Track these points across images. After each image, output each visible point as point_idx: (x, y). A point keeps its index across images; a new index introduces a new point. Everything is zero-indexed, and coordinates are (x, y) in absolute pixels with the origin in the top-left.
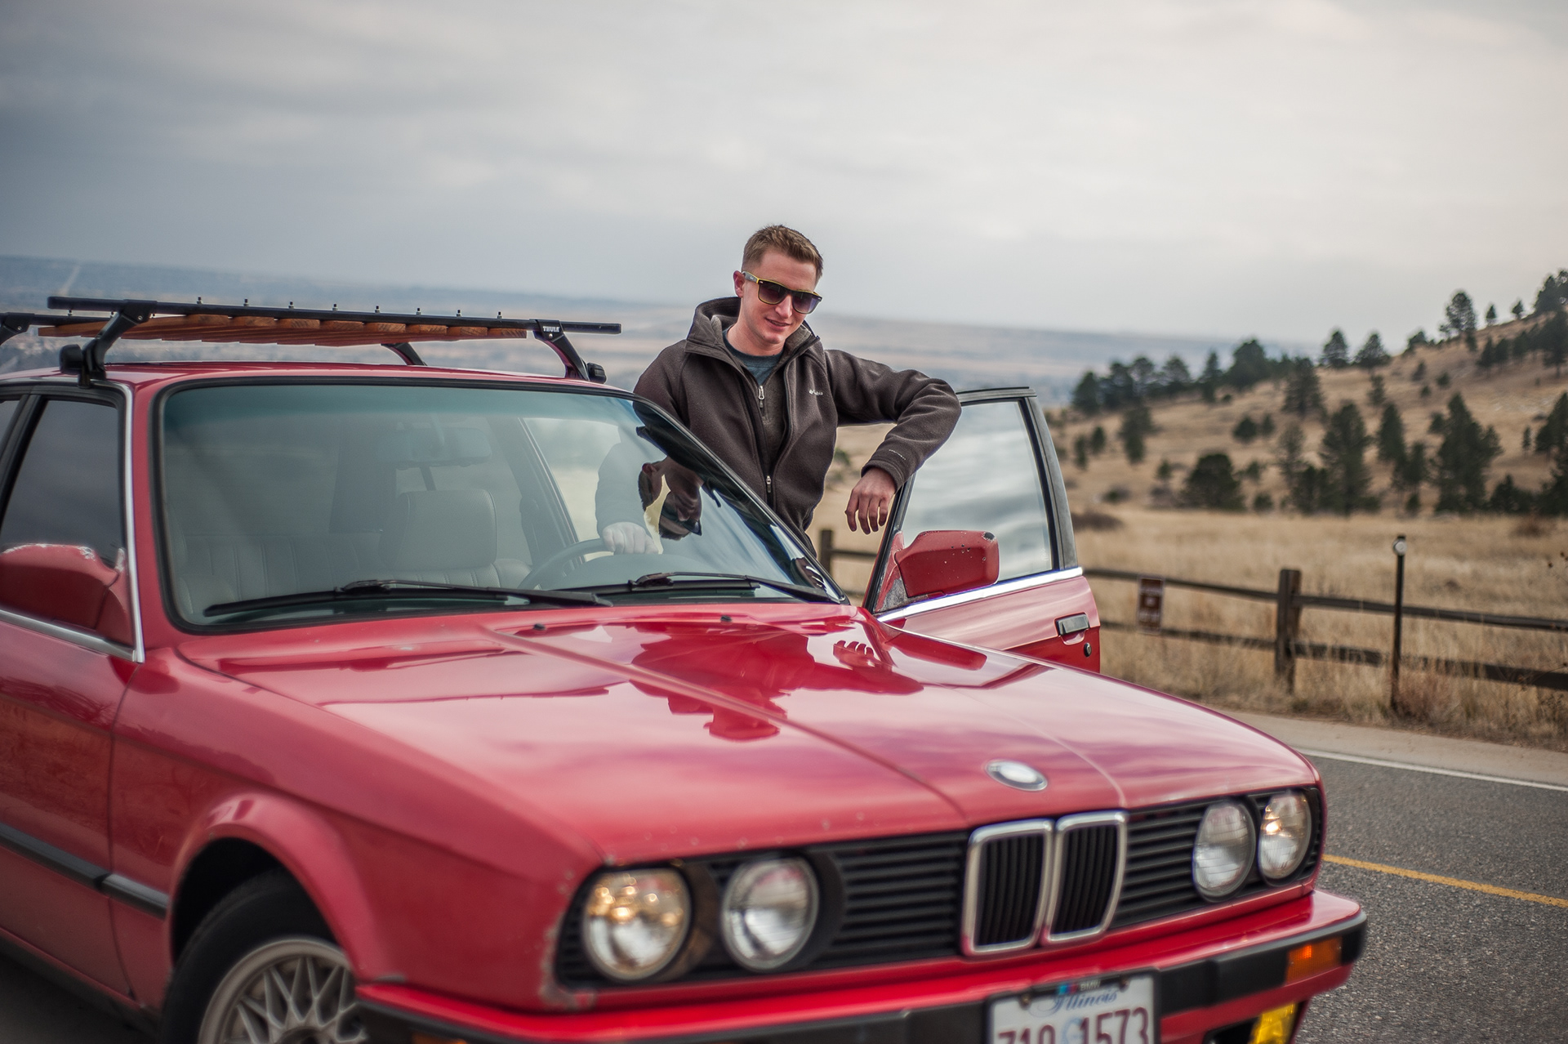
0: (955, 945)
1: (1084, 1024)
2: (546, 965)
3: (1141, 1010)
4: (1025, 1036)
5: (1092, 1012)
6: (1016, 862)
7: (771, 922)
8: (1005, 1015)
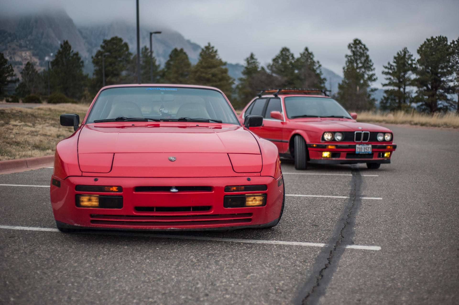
0: (354, 141)
1: (365, 148)
2: (321, 139)
3: (370, 148)
4: (359, 148)
5: (365, 147)
6: (359, 135)
7: (339, 137)
8: (357, 146)
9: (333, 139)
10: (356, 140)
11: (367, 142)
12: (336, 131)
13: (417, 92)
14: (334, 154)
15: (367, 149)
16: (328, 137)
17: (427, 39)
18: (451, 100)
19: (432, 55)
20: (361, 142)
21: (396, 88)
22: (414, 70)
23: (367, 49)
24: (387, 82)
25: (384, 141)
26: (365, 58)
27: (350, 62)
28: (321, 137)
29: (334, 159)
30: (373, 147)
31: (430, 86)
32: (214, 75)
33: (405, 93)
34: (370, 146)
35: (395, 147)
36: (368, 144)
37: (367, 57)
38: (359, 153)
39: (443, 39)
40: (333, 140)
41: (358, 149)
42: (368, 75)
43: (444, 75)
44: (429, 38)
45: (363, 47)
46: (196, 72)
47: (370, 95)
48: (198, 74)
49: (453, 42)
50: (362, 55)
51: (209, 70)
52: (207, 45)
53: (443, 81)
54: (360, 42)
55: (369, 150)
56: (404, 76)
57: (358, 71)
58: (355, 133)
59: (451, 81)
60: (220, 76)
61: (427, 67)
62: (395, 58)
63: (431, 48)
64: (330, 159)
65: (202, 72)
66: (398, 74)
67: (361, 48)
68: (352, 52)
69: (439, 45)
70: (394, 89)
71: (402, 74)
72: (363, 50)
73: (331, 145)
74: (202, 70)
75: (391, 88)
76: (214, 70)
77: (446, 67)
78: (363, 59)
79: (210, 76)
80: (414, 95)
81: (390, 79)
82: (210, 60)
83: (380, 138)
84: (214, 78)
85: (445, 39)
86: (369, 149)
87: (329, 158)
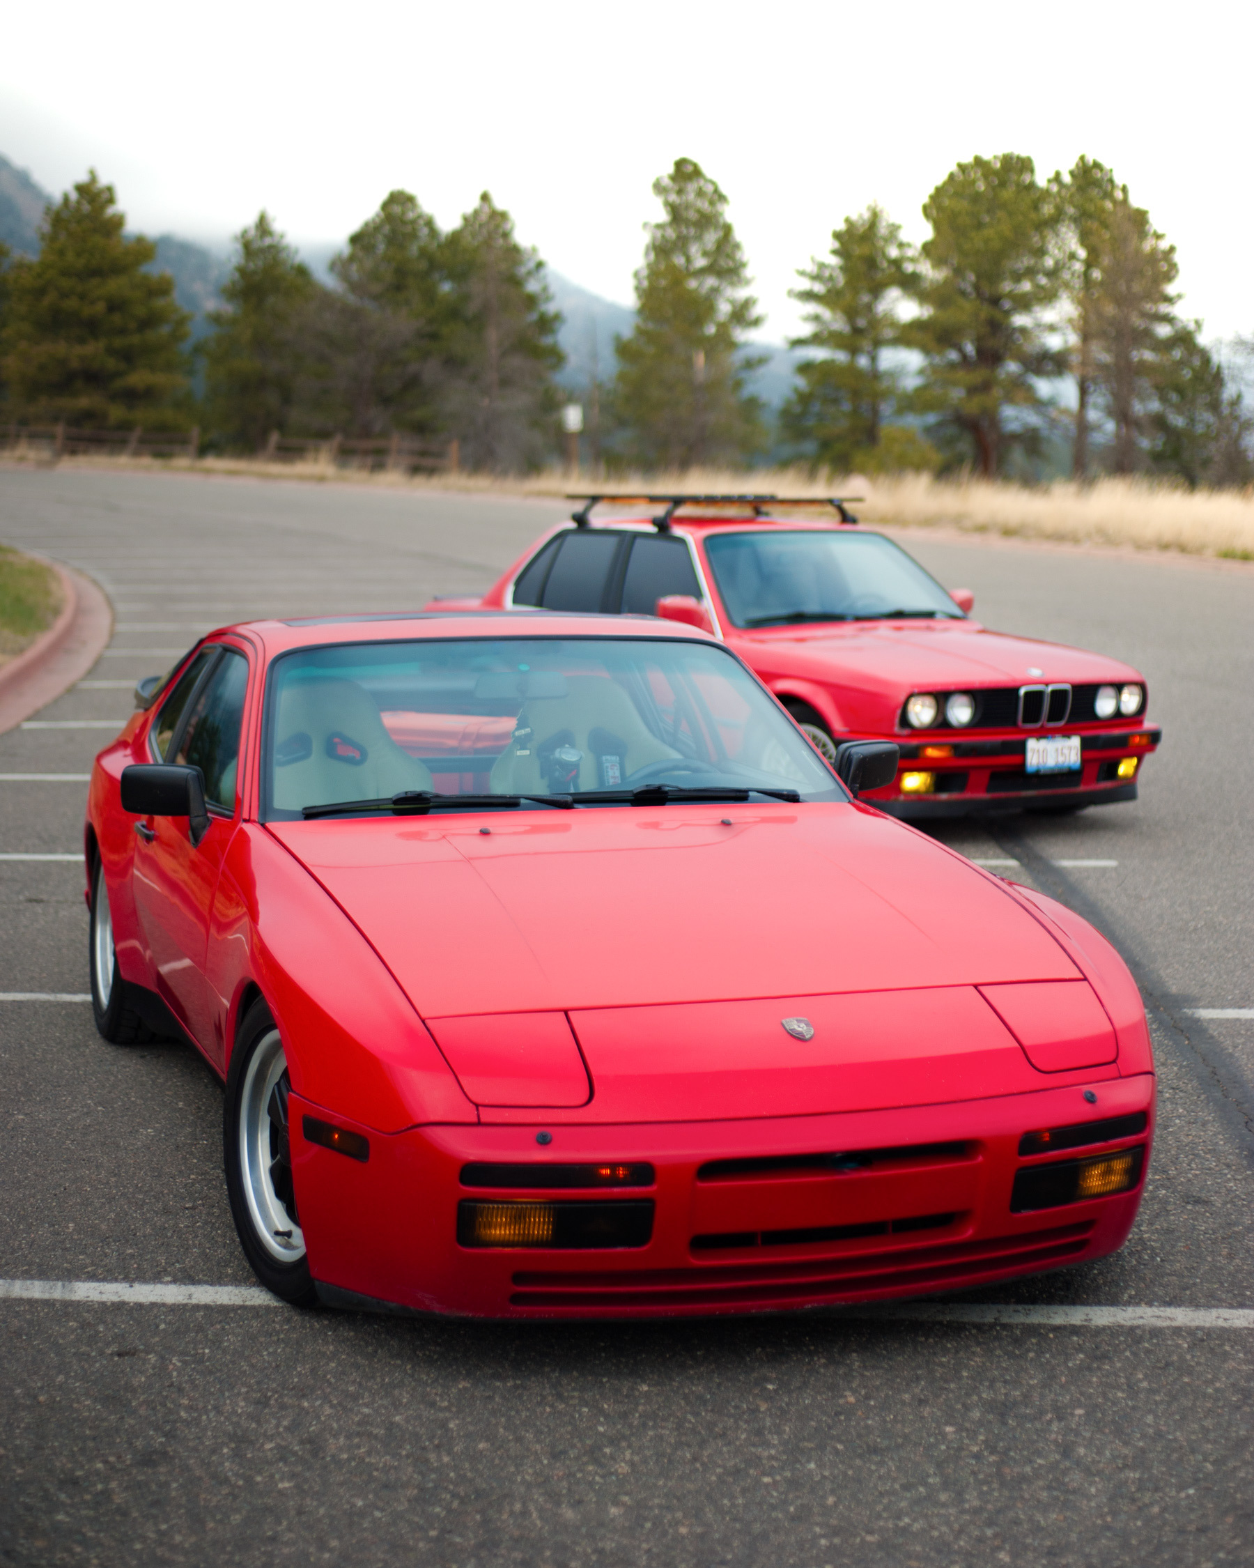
0: (1015, 723)
1: (1057, 750)
2: (897, 720)
3: (1076, 748)
4: (1038, 751)
5: (1059, 746)
6: (1034, 698)
7: (961, 713)
8: (1032, 744)
9: (940, 719)
10: (1025, 720)
11: (1062, 723)
12: (953, 688)
13: (921, 372)
14: (943, 778)
15: (1066, 751)
16: (922, 713)
17: (960, 166)
18: (1051, 402)
19: (979, 226)
20: (1042, 727)
21: (841, 357)
22: (910, 283)
23: (722, 198)
24: (806, 330)
25: (1118, 714)
26: (721, 234)
27: (661, 249)
28: (899, 712)
29: (944, 796)
30: (1086, 746)
31: (970, 348)
32: (115, 306)
33: (875, 375)
34: (1075, 741)
35: (1154, 738)
36: (1065, 733)
37: (727, 229)
38: (1039, 769)
39: (1017, 166)
40: (942, 725)
41: (1035, 756)
42: (732, 302)
43: (1025, 303)
44: (968, 159)
45: (710, 189)
46: (40, 292)
47: (738, 385)
48: (48, 300)
49: (1057, 178)
50: (707, 221)
51: (95, 281)
52: (83, 178)
53: (1023, 331)
54: (697, 173)
55: (1072, 758)
56: (869, 308)
57: (693, 284)
58: (1022, 691)
59: (1052, 328)
60: (140, 311)
61: (958, 272)
62: (837, 236)
63: (976, 198)
64: (932, 797)
65: (64, 295)
66: (848, 297)
67: (700, 193)
68: (669, 209)
69: (1003, 184)
70: (833, 361)
71: (865, 298)
72: (712, 203)
73: (934, 746)
74: (66, 283)
75: (819, 354)
76: (115, 286)
77: (1031, 272)
78: (711, 238)
79: (100, 307)
80: (911, 383)
81: (817, 318)
82: (98, 239)
83: (1105, 706)
84: (117, 319)
85: (1025, 165)
86: (1073, 752)
87: (927, 792)
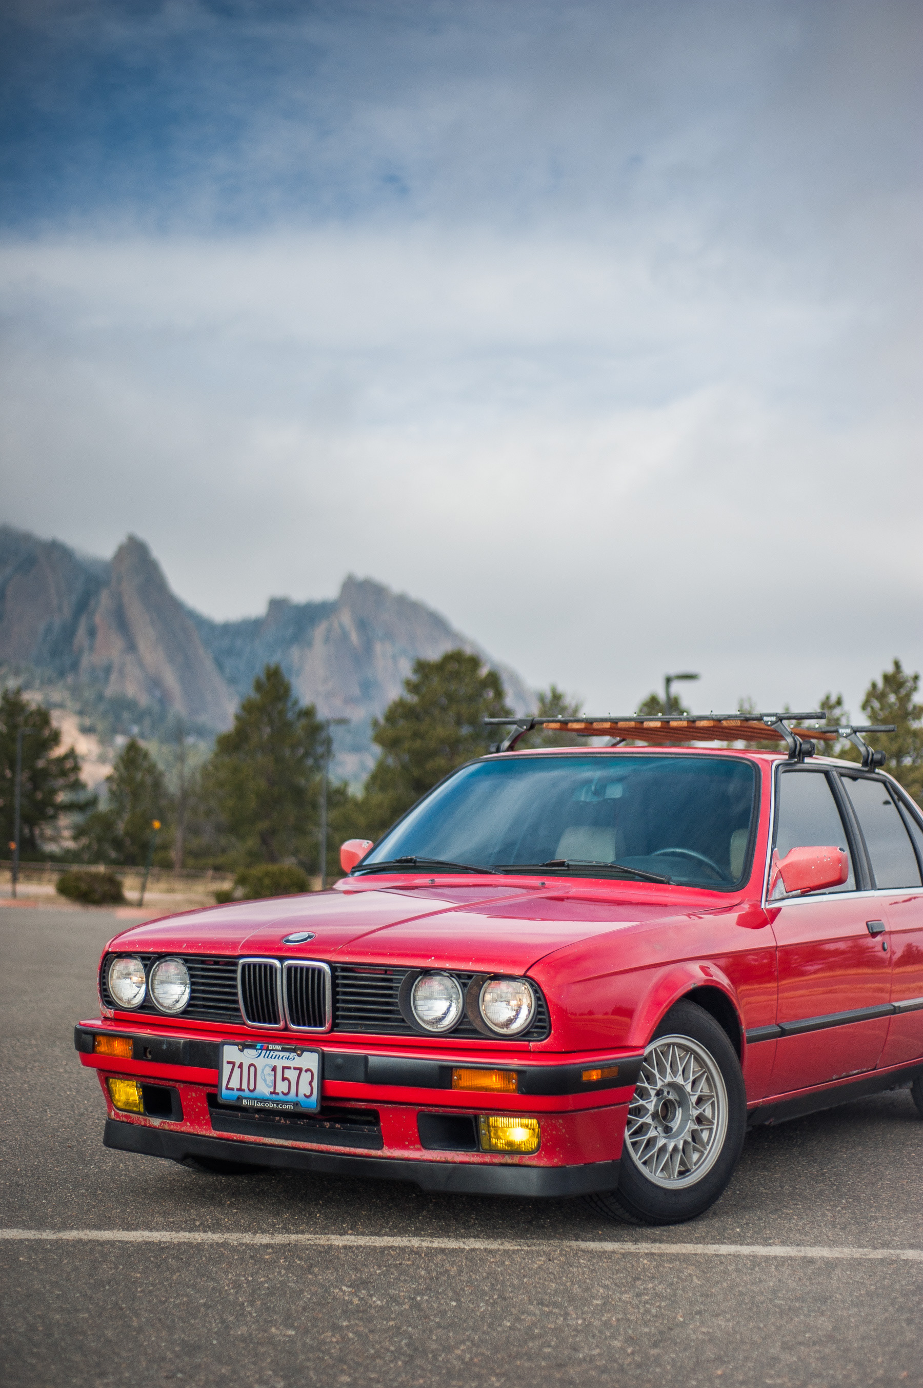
1: (275, 1070)
3: (309, 1071)
4: (241, 1066)
5: (280, 1064)
8: (230, 1053)
15: (292, 1075)
29: (156, 1122)
34: (310, 1060)
36: (297, 1044)
38: (239, 1099)
41: (237, 1071)
55: (304, 1089)
64: (141, 1120)
86: (306, 1077)
